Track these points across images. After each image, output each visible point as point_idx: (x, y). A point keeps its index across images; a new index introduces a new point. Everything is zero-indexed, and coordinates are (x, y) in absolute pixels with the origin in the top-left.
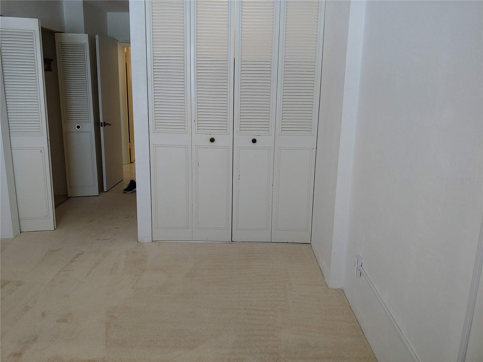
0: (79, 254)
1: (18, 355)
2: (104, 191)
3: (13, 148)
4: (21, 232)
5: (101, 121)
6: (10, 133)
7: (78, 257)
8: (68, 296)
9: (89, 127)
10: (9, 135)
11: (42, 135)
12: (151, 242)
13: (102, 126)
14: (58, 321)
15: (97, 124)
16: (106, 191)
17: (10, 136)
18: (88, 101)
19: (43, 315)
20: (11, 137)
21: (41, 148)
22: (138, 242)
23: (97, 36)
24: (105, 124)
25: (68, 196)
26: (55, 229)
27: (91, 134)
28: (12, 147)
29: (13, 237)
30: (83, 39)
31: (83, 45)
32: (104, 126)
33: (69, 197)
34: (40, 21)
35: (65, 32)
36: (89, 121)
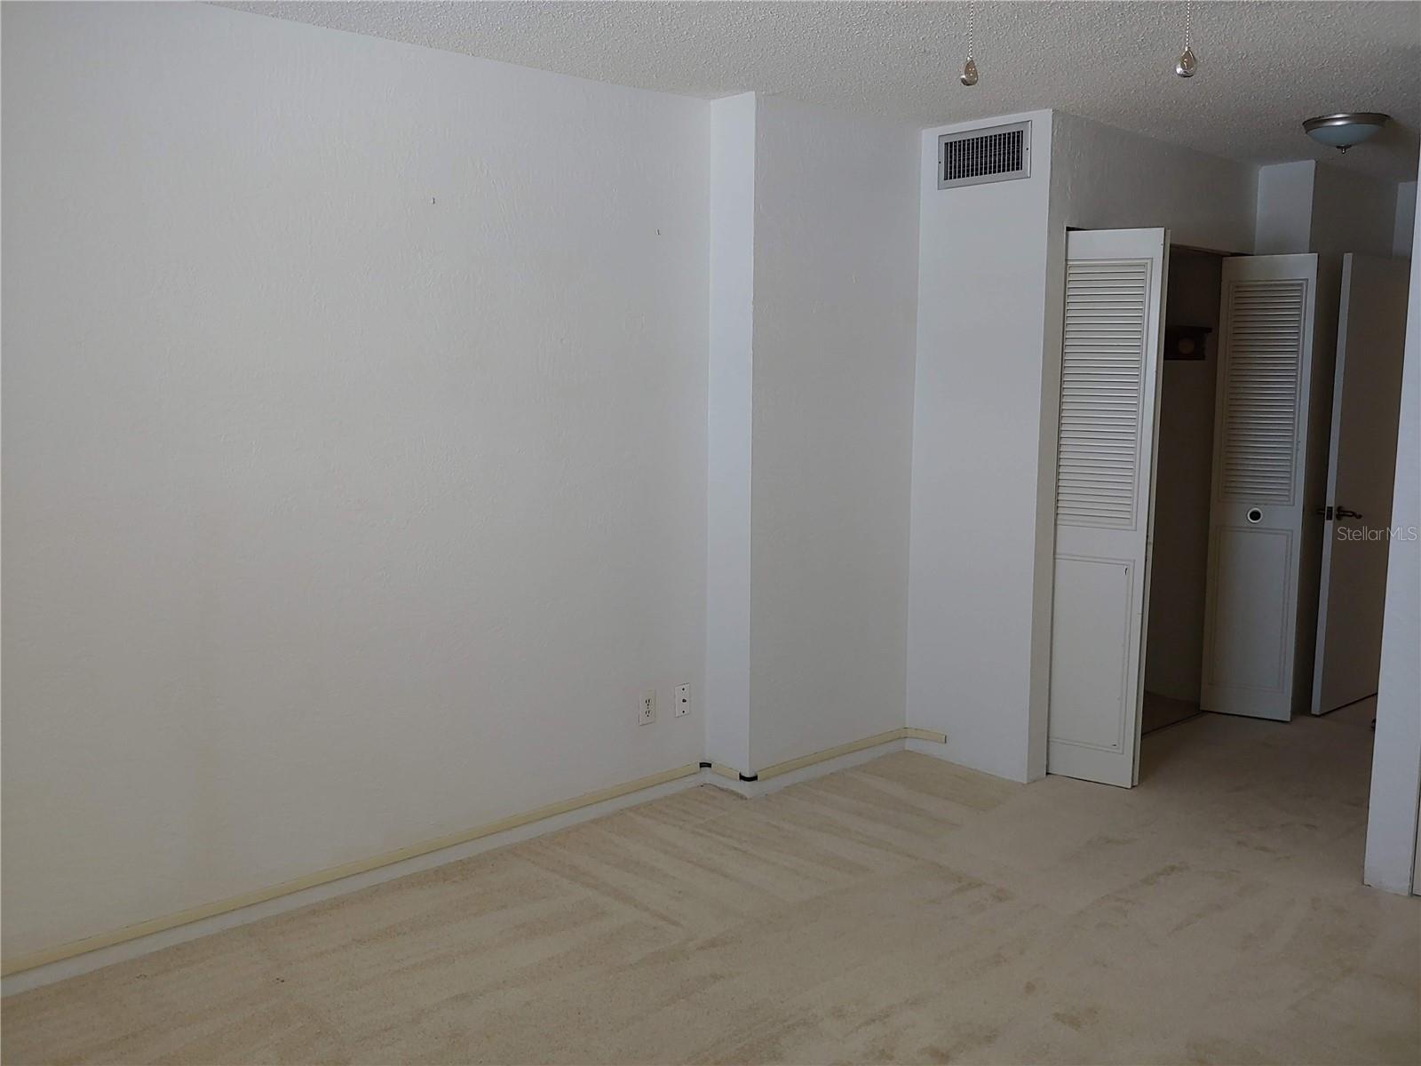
0: (1173, 868)
1: (942, 1056)
2: (1313, 712)
3: (1060, 554)
4: (1047, 774)
5: (1331, 501)
6: (1059, 517)
7: (1169, 874)
8: (1105, 966)
9: (1287, 517)
10: (1056, 520)
11: (1133, 527)
12: (1407, 894)
13: (1330, 518)
14: (1057, 1015)
15: (1316, 512)
16: (1318, 714)
17: (1056, 525)
18: (1295, 442)
19: (1030, 988)
20: (1059, 527)
21: (1127, 563)
22: (1363, 883)
23: (1348, 258)
24: (1341, 514)
25: (1201, 708)
26: (1133, 787)
27: (1290, 539)
28: (1058, 551)
29: (1025, 782)
30: (1303, 267)
31: (1299, 286)
32: (1339, 517)
33: (1204, 711)
34: (1169, 232)
35: (1255, 253)
36: (1289, 501)
